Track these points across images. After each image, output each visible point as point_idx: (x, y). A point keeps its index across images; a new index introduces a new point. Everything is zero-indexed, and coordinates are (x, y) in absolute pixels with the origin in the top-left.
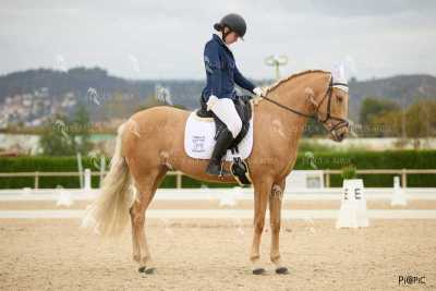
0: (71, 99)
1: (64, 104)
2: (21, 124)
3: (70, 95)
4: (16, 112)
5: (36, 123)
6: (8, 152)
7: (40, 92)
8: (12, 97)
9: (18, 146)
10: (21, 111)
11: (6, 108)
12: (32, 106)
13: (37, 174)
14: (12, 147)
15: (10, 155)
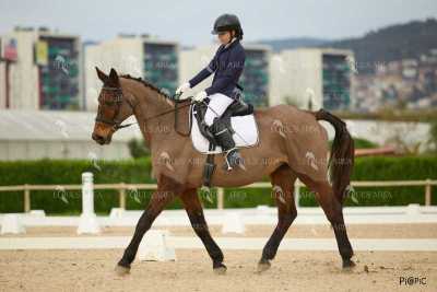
2: (402, 105)
4: (392, 87)
5: (424, 103)
6: (382, 150)
7: (430, 55)
8: (386, 64)
9: (397, 139)
10: (399, 85)
11: (376, 81)
12: (416, 78)
13: (428, 182)
14: (389, 141)
15: (386, 154)
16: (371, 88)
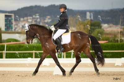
0: (49, 19)
1: (46, 21)
3: (49, 17)
7: (36, 16)
8: (23, 18)
11: (20, 23)
12: (32, 22)
13: (34, 52)
15: (22, 43)
16: (19, 25)
